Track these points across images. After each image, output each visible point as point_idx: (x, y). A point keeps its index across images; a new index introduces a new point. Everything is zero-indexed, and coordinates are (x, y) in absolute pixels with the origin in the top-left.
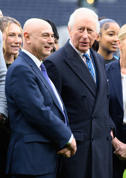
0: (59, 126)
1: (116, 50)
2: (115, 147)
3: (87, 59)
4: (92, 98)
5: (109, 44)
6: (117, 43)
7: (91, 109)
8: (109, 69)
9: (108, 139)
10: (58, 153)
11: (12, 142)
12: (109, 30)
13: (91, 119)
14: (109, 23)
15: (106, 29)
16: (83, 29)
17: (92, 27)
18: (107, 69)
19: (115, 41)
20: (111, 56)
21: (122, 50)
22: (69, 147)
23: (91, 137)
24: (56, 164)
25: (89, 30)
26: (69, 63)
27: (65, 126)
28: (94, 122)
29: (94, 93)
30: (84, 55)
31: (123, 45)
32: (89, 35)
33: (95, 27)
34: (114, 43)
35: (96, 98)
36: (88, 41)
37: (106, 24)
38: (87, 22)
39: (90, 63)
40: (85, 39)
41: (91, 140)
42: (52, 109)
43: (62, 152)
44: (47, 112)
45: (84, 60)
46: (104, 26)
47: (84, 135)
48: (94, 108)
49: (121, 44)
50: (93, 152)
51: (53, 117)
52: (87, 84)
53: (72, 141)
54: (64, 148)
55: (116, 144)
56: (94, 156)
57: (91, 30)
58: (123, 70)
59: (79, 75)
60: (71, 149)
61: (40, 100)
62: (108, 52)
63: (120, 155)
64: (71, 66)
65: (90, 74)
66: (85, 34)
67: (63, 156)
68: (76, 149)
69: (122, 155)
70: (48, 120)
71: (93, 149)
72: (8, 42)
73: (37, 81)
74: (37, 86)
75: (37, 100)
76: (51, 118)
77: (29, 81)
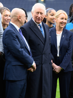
0: (28, 57)
1: (54, 22)
2: (53, 67)
3: (41, 27)
4: (43, 45)
5: (51, 20)
6: (55, 19)
7: (42, 50)
8: (51, 31)
9: (50, 64)
10: (27, 70)
11: (6, 65)
12: (51, 13)
13: (42, 54)
14: (51, 10)
15: (50, 13)
16: (38, 13)
17: (42, 12)
18: (50, 31)
19: (54, 18)
20: (52, 25)
21: (57, 22)
22: (32, 67)
23: (42, 63)
25: (41, 13)
26: (32, 28)
27: (31, 58)
28: (43, 56)
29: (43, 43)
30: (39, 25)
31: (57, 20)
32: (41, 16)
33: (44, 12)
34: (53, 19)
35: (44, 45)
36: (41, 18)
37: (50, 10)
38: (40, 10)
39: (42, 29)
40: (39, 17)
41: (42, 64)
42: (24, 50)
43: (29, 69)
44: (22, 51)
45: (39, 27)
46: (49, 11)
47: (39, 62)
48: (43, 49)
49: (56, 20)
50: (43, 70)
52: (40, 39)
53: (34, 64)
54: (30, 68)
55: (54, 66)
56: (43, 72)
57: (42, 13)
58: (57, 32)
59: (36, 34)
60: (34, 68)
61: (19, 46)
62: (51, 23)
63: (56, 71)
64: (33, 30)
65: (42, 34)
66: (39, 15)
67: (30, 71)
68: (36, 68)
69: (57, 71)
70: (22, 55)
71: (43, 68)
72: (4, 19)
73: (17, 37)
74: (17, 40)
75: (17, 46)
76: (24, 54)
77: (13, 37)
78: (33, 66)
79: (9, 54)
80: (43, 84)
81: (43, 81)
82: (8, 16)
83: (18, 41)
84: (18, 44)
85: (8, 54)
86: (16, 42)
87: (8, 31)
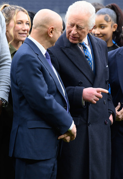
0: (61, 113)
8: (116, 56)
22: (70, 133)
23: (87, 121)
24: (57, 148)
27: (67, 114)
28: (90, 107)
41: (87, 125)
44: (50, 100)
50: (90, 137)
51: (56, 105)
56: (90, 140)
61: (44, 89)
64: (67, 54)
68: (75, 135)
70: (51, 109)
71: (89, 133)
72: (16, 29)
73: (42, 70)
74: (41, 76)
75: (42, 88)
76: (54, 107)
77: (34, 70)
78: (71, 131)
79: (23, 103)
80: (90, 166)
81: (90, 159)
82: (25, 23)
83: (43, 79)
84: (42, 86)
85: (21, 105)
86: (38, 80)
87: (25, 57)
